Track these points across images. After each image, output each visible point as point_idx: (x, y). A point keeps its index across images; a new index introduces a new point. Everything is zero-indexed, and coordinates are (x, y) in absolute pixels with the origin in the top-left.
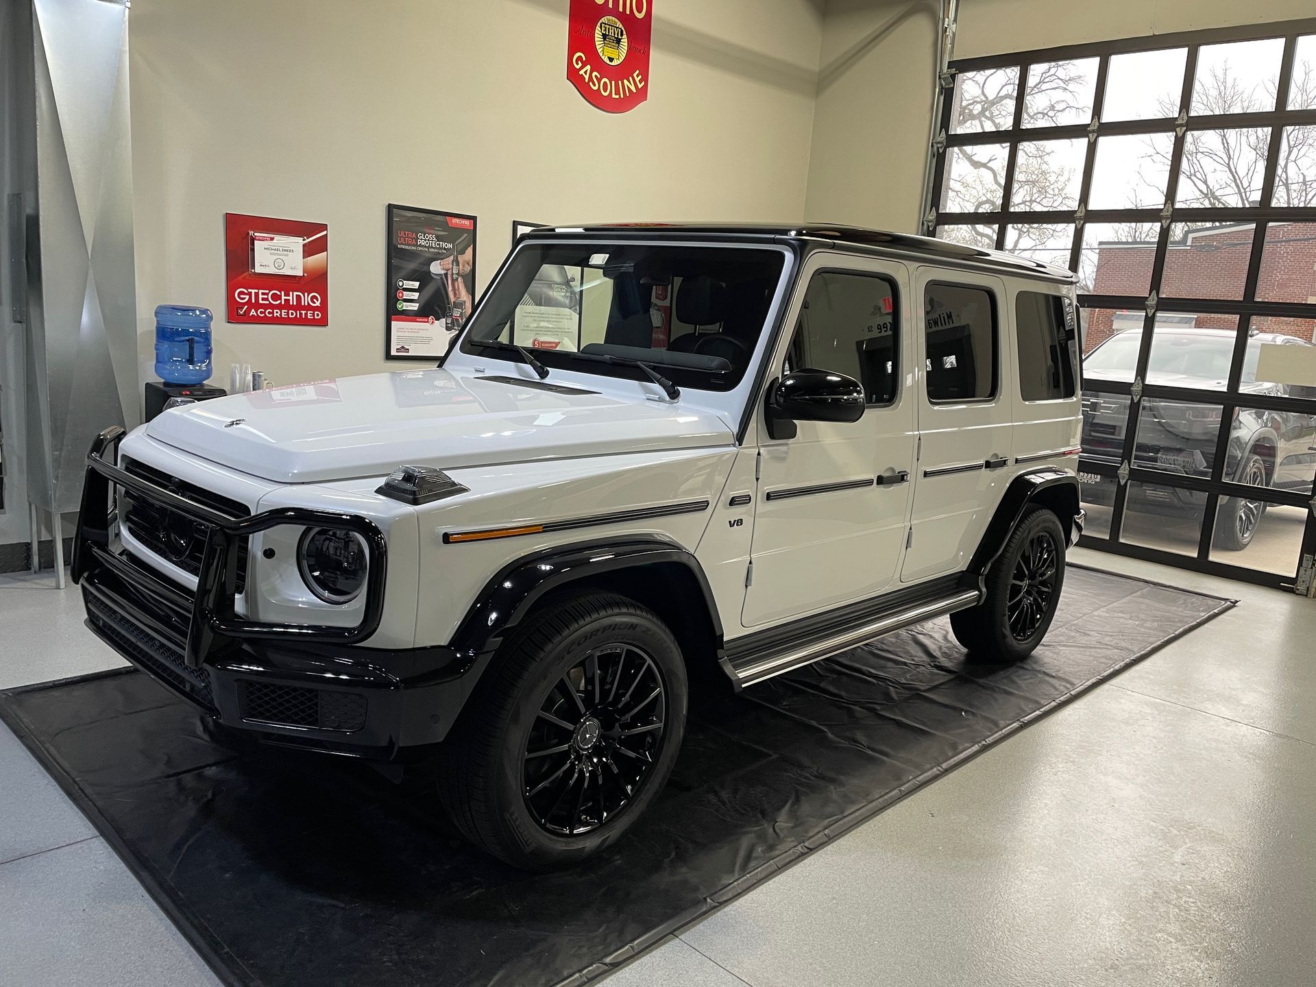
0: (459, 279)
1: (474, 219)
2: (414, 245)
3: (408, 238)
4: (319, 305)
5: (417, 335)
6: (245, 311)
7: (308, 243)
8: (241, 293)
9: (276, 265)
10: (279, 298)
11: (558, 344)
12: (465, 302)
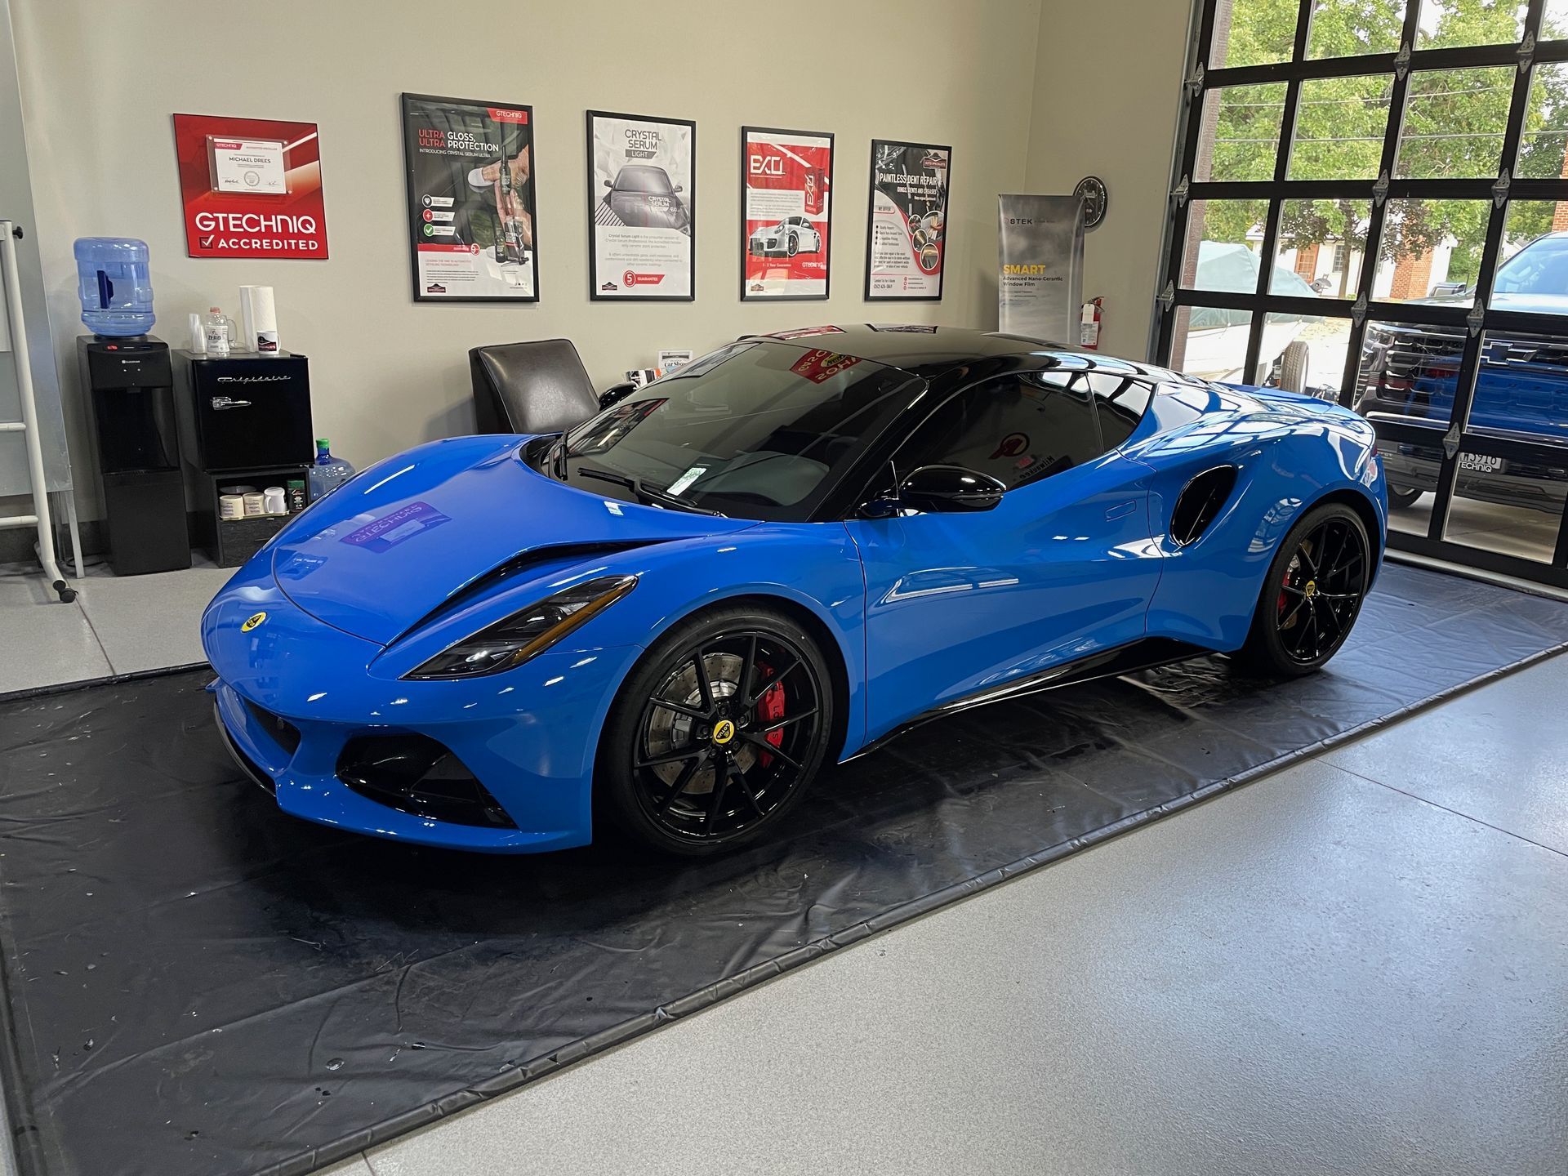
0: (512, 193)
1: (528, 110)
2: (442, 148)
3: (433, 138)
4: (314, 232)
5: (456, 269)
6: (211, 243)
7: (291, 150)
8: (204, 219)
9: (248, 181)
10: (258, 223)
11: (660, 277)
12: (522, 222)
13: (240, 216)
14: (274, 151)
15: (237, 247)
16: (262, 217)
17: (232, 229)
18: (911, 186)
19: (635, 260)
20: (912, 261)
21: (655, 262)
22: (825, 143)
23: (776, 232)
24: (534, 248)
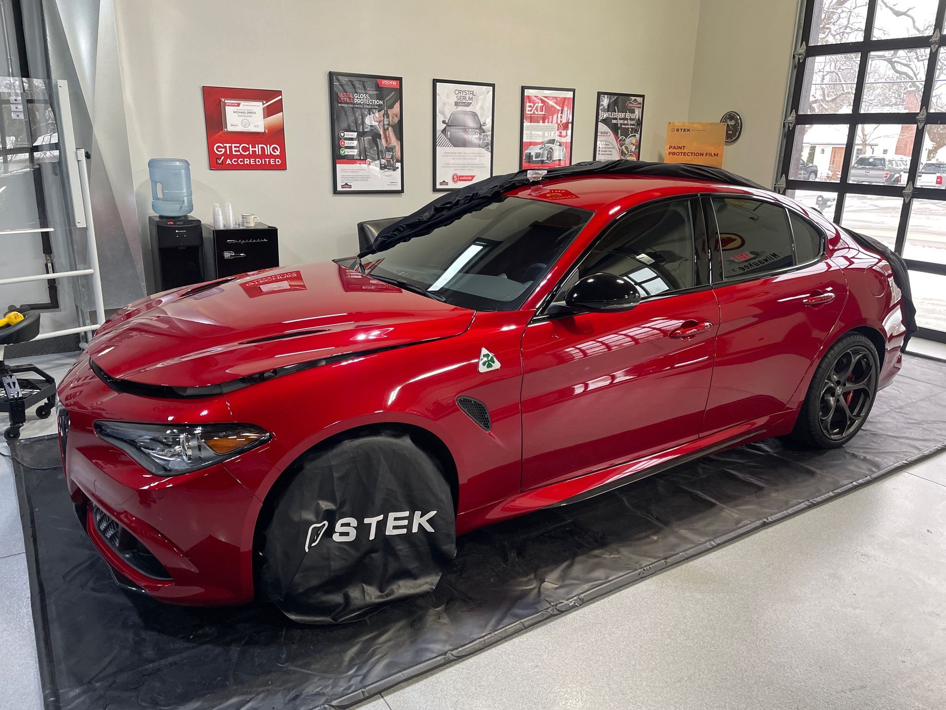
0: (390, 129)
1: (400, 79)
2: (351, 103)
3: (346, 97)
4: (279, 154)
5: (356, 174)
6: (222, 161)
7: (267, 106)
8: (219, 147)
9: (243, 125)
10: (248, 149)
11: (473, 176)
12: (395, 146)
13: (238, 145)
14: (258, 107)
15: (236, 163)
16: (250, 145)
17: (234, 153)
18: (620, 119)
19: (458, 167)
21: (470, 168)
22: (570, 95)
23: (540, 149)
24: (402, 162)
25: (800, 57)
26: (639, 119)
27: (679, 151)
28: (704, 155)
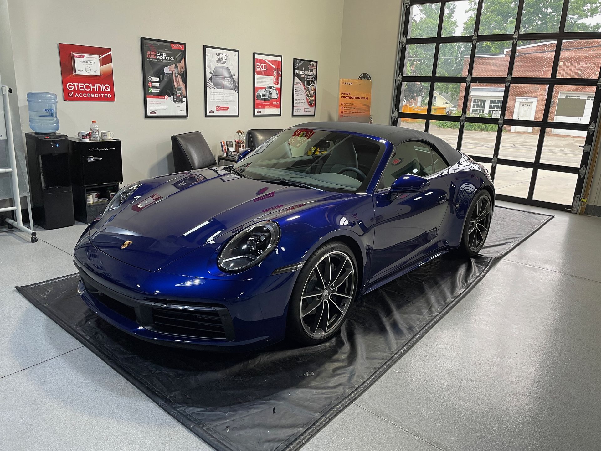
0: (179, 76)
1: (184, 45)
2: (155, 59)
3: (152, 55)
4: (110, 91)
5: (160, 105)
6: (73, 95)
7: (102, 58)
8: (70, 85)
9: (86, 70)
10: (90, 87)
11: (228, 108)
12: (182, 87)
13: (83, 84)
14: (96, 59)
15: (82, 96)
16: (91, 85)
17: (80, 90)
18: (306, 75)
19: (220, 101)
20: (306, 102)
21: (226, 102)
22: (279, 59)
23: (265, 91)
24: (186, 97)
25: (403, 44)
26: (315, 75)
27: (347, 96)
28: (361, 98)
